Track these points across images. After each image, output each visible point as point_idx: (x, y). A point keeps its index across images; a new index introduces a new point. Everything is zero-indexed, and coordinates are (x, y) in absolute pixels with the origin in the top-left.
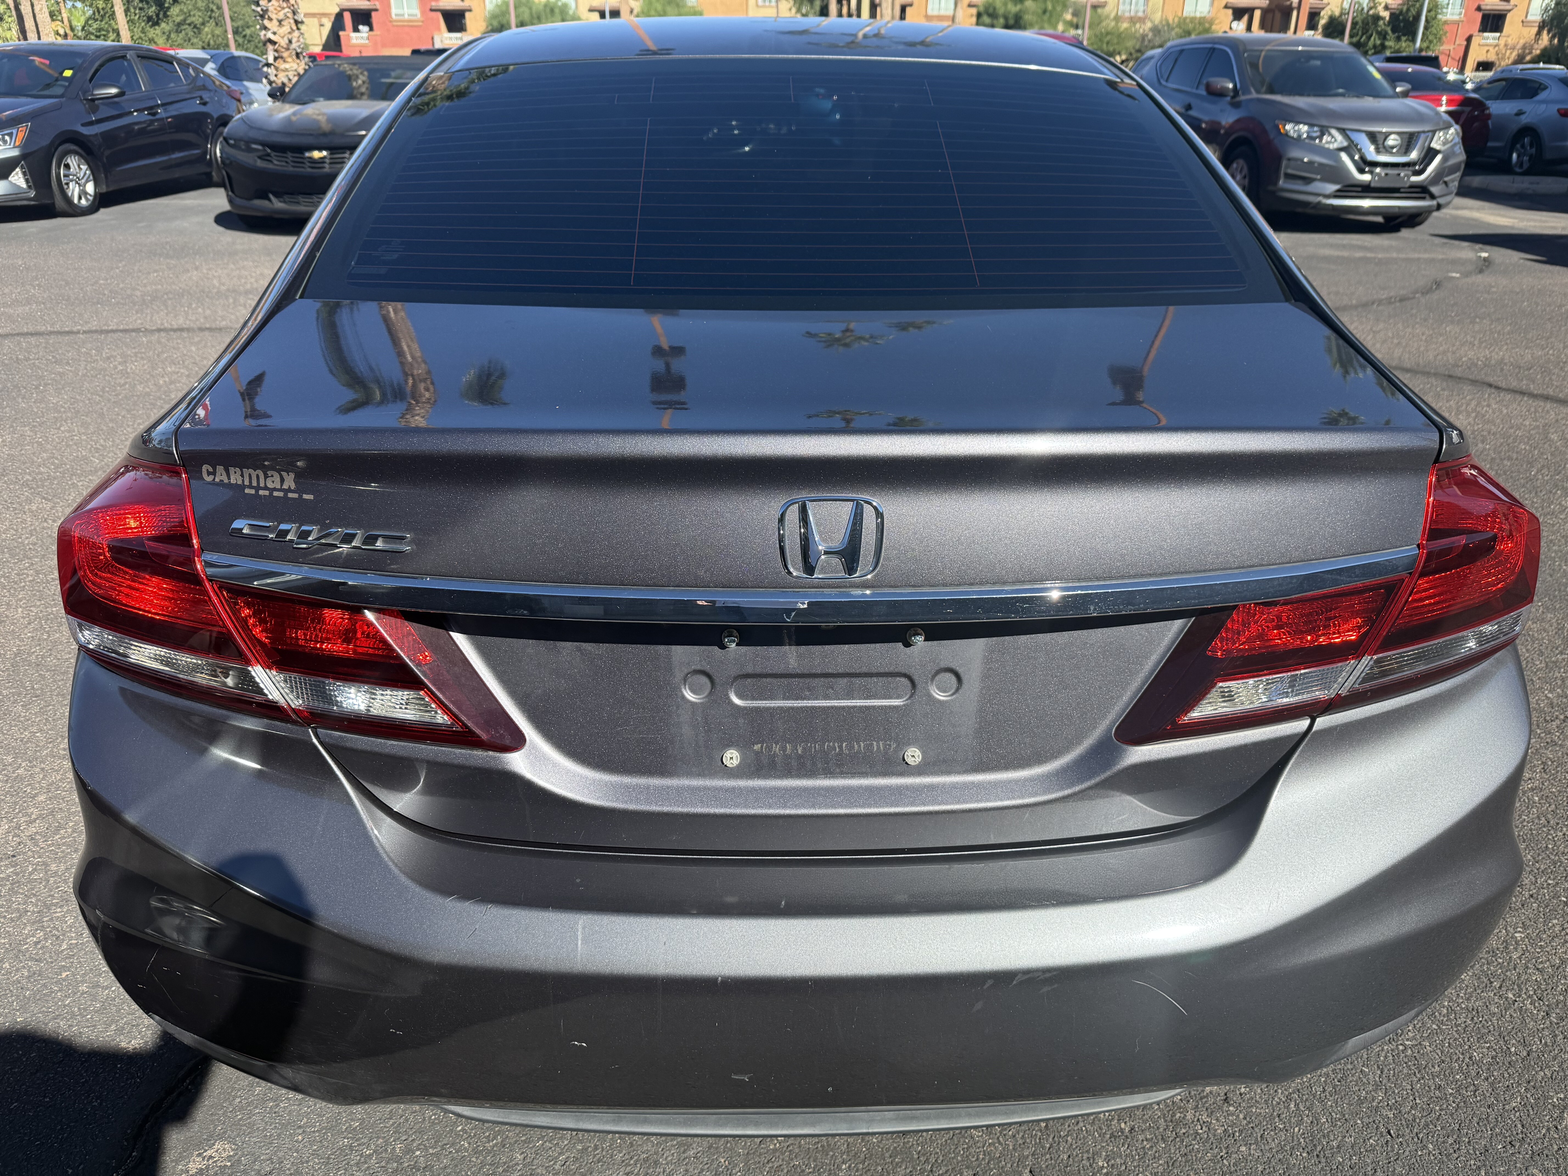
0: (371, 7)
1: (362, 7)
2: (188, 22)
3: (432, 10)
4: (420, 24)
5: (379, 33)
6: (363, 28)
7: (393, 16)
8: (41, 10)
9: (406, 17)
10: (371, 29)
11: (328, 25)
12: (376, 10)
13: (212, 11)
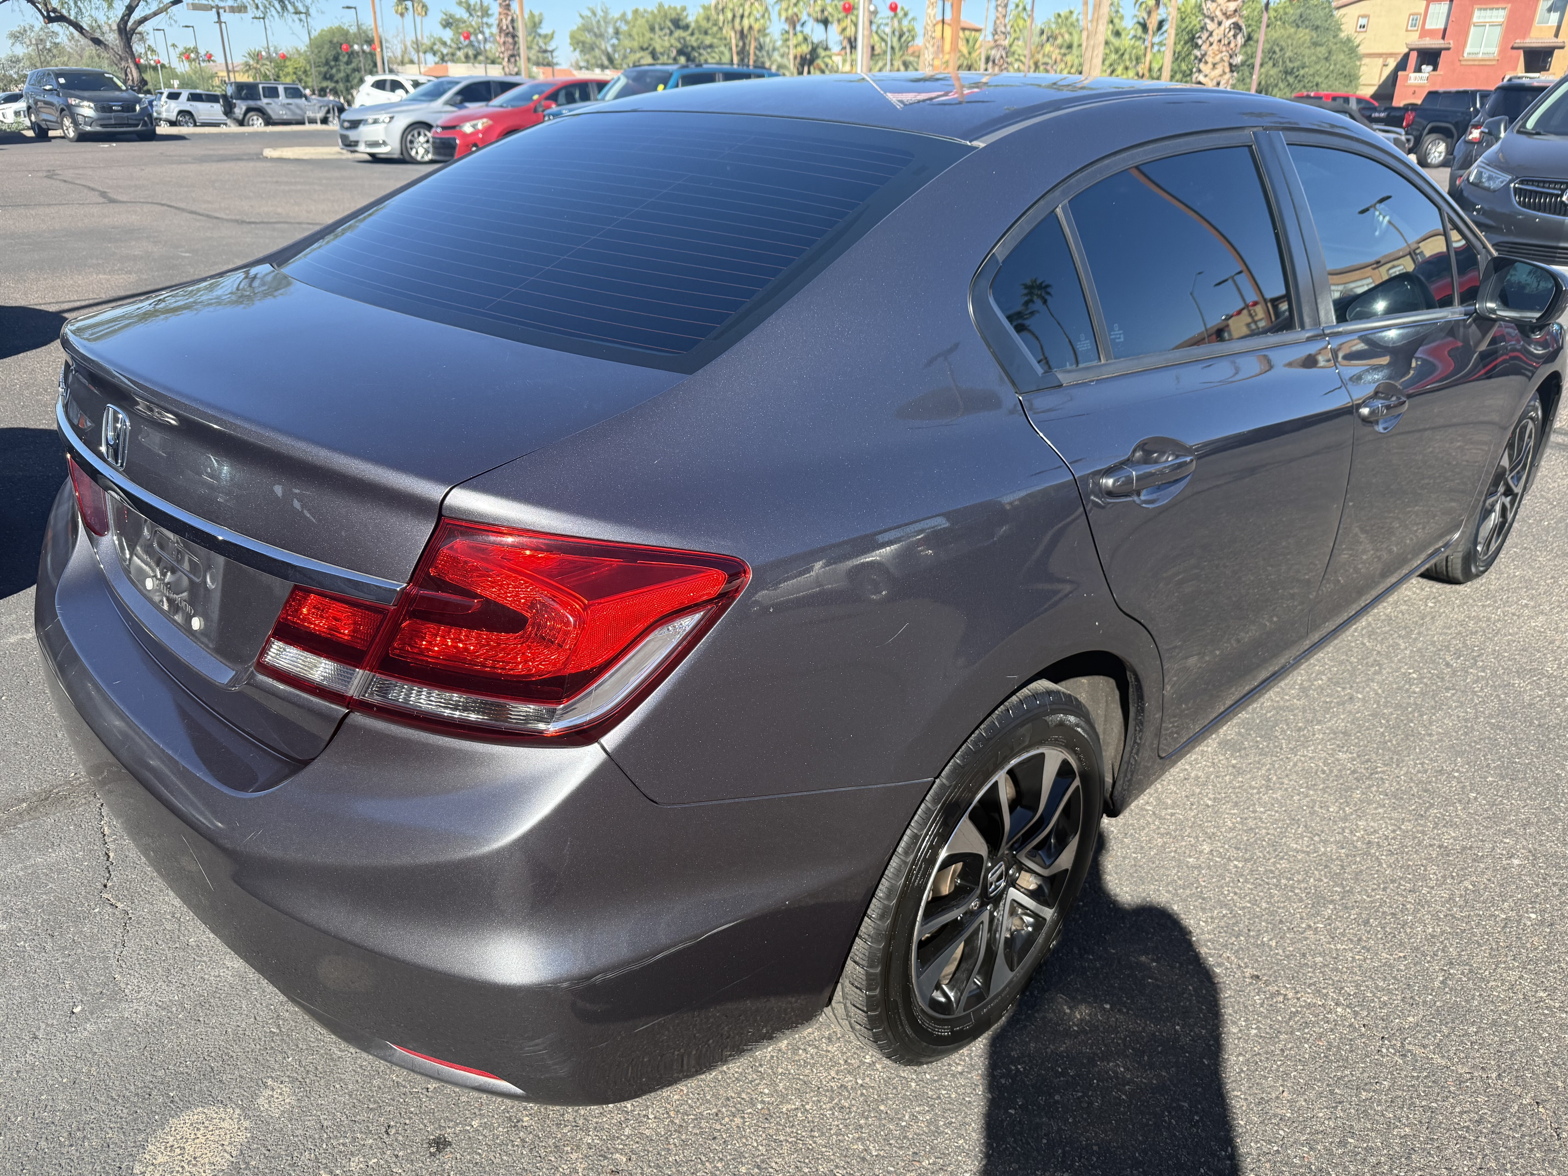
0: (1443, 46)
1: (1433, 46)
2: (1248, 63)
3: (1513, 48)
4: (1494, 63)
5: (1442, 73)
6: (1427, 69)
7: (1465, 55)
8: (1097, 55)
9: (1480, 56)
10: (1435, 69)
11: (1392, 64)
12: (1448, 49)
13: (1274, 52)
